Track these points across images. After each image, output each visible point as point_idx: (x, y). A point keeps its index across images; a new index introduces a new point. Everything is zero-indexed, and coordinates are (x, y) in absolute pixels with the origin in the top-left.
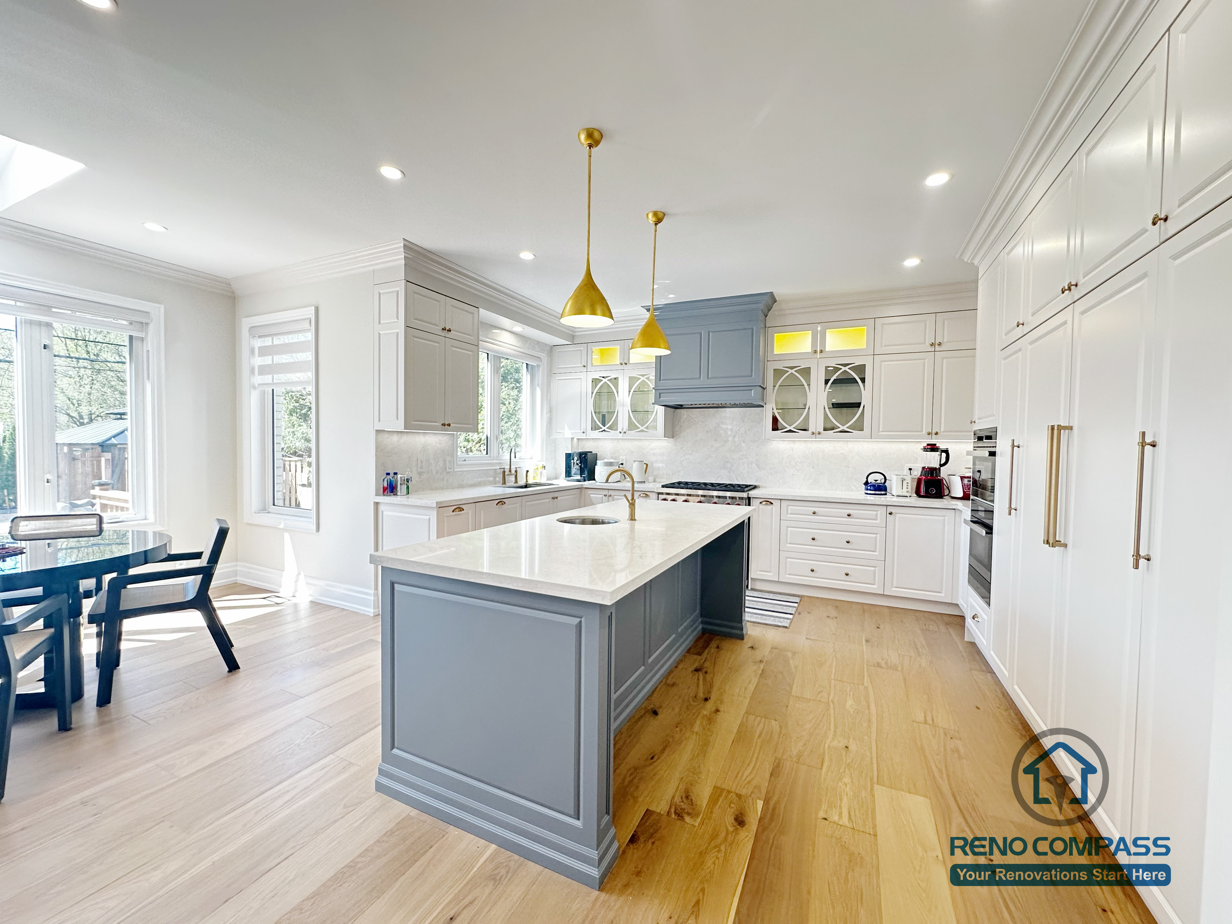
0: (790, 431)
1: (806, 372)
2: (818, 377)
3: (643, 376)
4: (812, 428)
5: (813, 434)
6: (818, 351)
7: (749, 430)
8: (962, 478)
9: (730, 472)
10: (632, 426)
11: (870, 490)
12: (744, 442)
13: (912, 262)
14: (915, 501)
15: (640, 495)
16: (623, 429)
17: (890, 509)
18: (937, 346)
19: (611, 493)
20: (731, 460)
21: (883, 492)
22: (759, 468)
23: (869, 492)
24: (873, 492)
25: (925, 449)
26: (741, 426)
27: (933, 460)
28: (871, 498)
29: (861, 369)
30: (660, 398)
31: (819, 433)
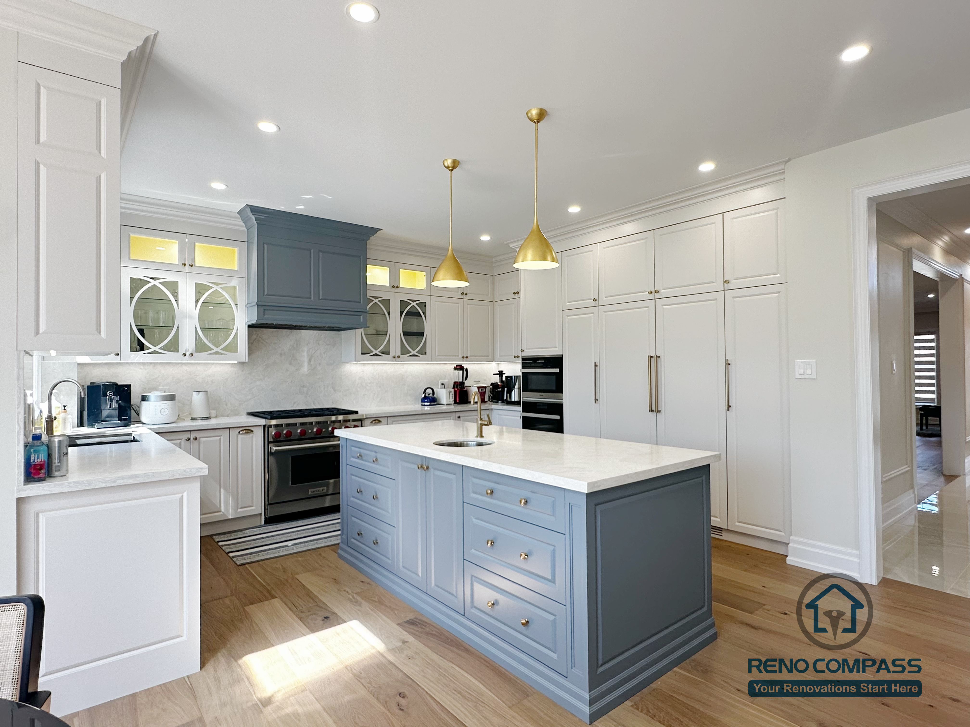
0: (376, 355)
1: (386, 303)
2: (395, 308)
3: (217, 284)
4: (392, 353)
5: (394, 357)
6: (395, 286)
7: (324, 353)
8: (479, 388)
9: (306, 397)
10: (201, 347)
11: (427, 402)
12: (320, 364)
13: (485, 238)
14: (453, 408)
15: (239, 432)
16: (187, 351)
17: (458, 414)
18: (464, 295)
19: (194, 435)
20: (308, 384)
21: (436, 403)
22: (335, 390)
23: (426, 404)
24: (428, 404)
25: (455, 369)
26: (316, 348)
27: (458, 376)
28: (429, 409)
29: (423, 305)
30: (264, 315)
31: (399, 357)
